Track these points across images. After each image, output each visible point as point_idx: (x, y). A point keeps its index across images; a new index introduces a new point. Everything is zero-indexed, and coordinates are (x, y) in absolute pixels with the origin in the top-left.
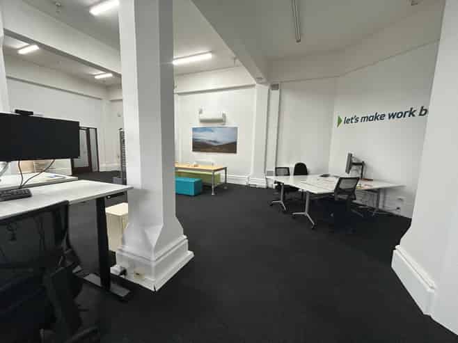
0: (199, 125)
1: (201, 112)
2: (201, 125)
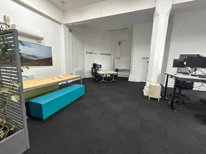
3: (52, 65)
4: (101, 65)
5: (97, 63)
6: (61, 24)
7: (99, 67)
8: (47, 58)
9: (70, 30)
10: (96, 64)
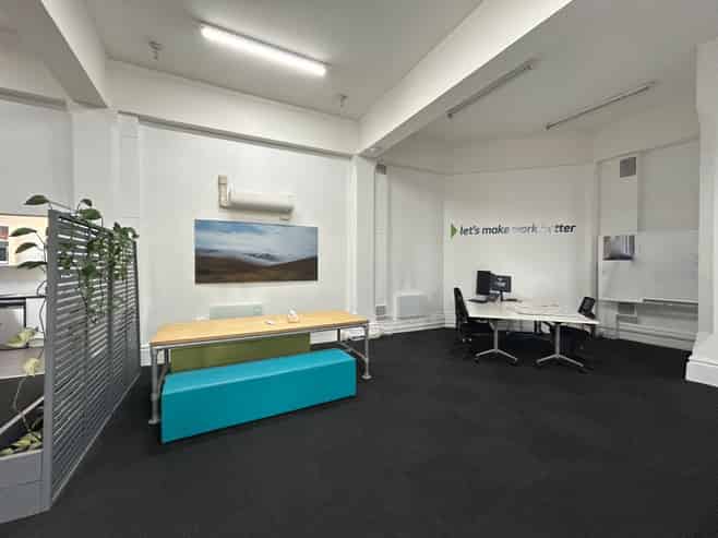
0: (216, 215)
1: (222, 183)
2: (225, 216)
3: (316, 279)
4: (507, 280)
5: (493, 272)
6: (349, 157)
7: (503, 284)
8: (304, 260)
9: (381, 168)
10: (489, 273)
